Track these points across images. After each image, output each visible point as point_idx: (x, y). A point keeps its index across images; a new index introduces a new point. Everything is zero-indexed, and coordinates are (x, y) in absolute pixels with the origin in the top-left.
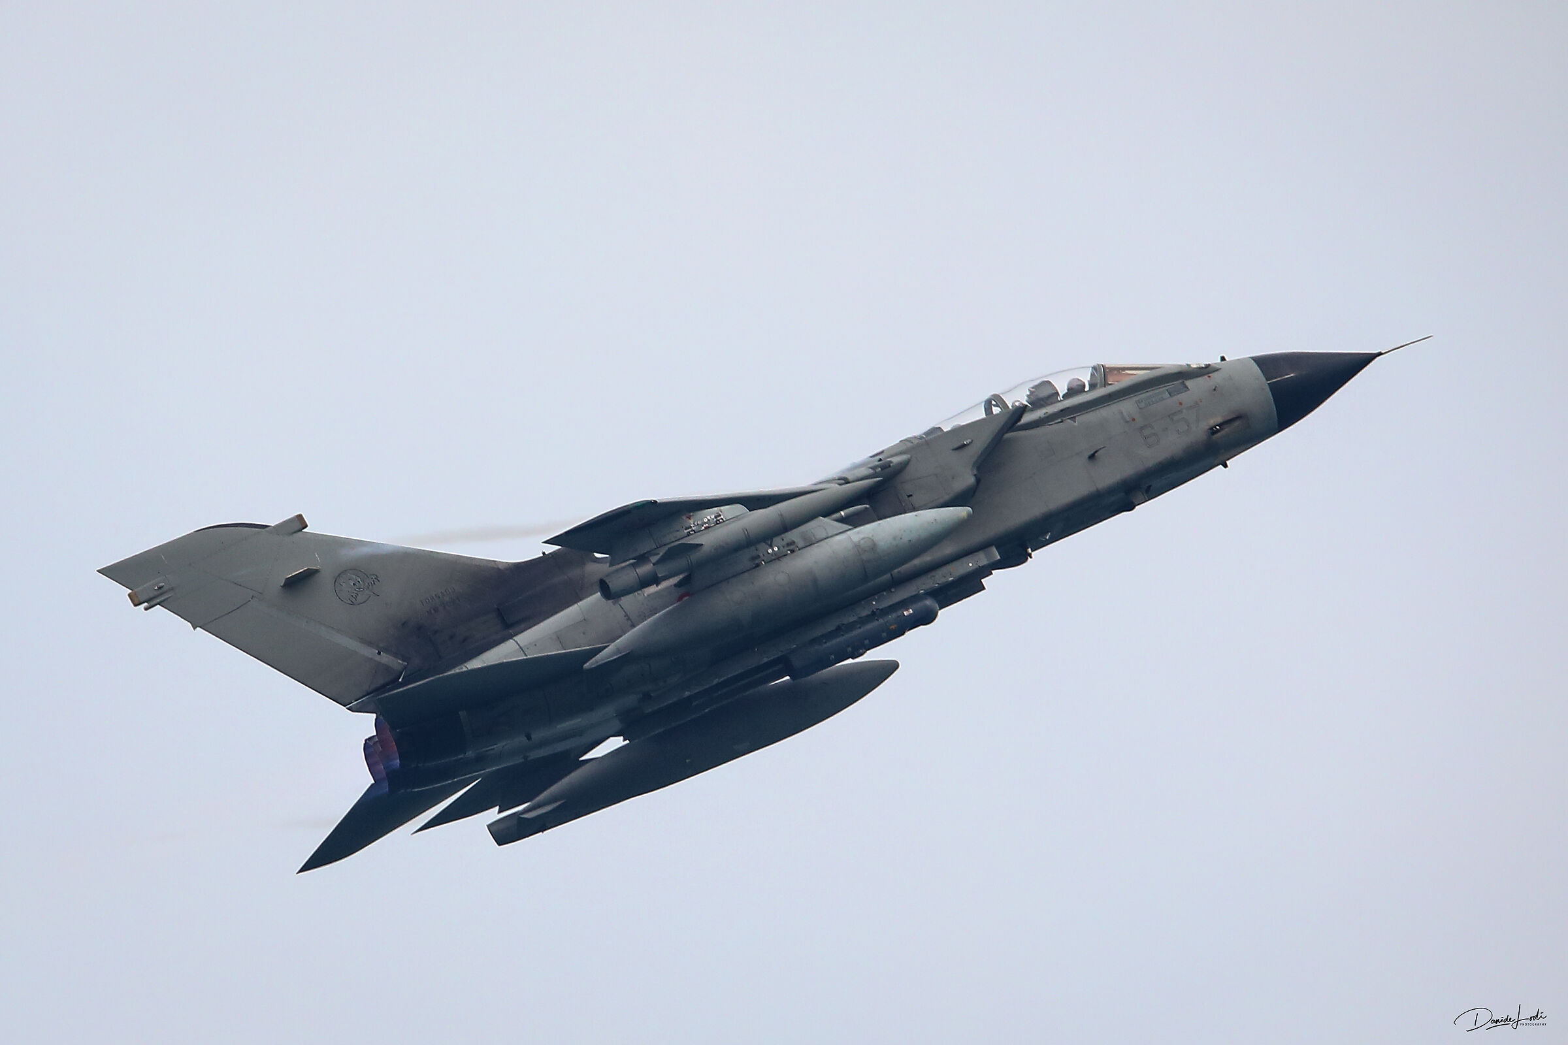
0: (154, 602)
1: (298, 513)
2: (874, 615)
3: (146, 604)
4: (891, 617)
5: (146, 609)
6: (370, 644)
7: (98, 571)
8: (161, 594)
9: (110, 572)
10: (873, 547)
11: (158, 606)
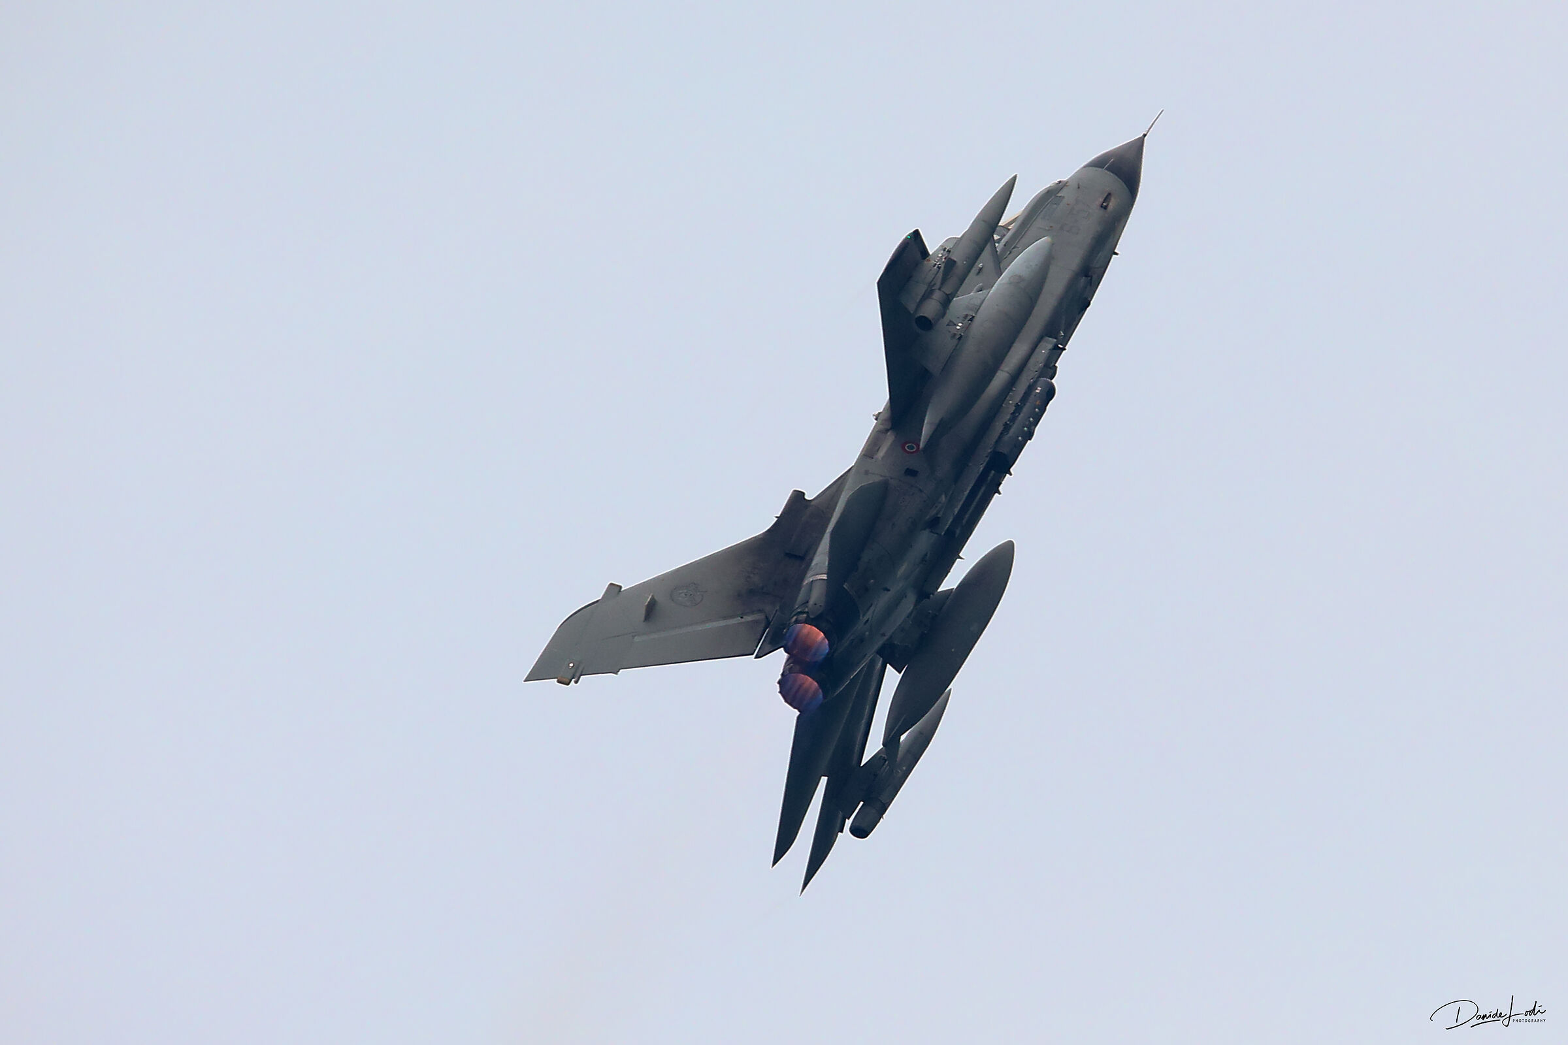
0: (578, 675)
1: (609, 583)
2: (1018, 408)
3: (573, 680)
4: (1032, 398)
5: (576, 682)
6: (732, 617)
7: (525, 681)
8: (578, 668)
9: (533, 676)
10: (1020, 279)
11: (582, 677)
